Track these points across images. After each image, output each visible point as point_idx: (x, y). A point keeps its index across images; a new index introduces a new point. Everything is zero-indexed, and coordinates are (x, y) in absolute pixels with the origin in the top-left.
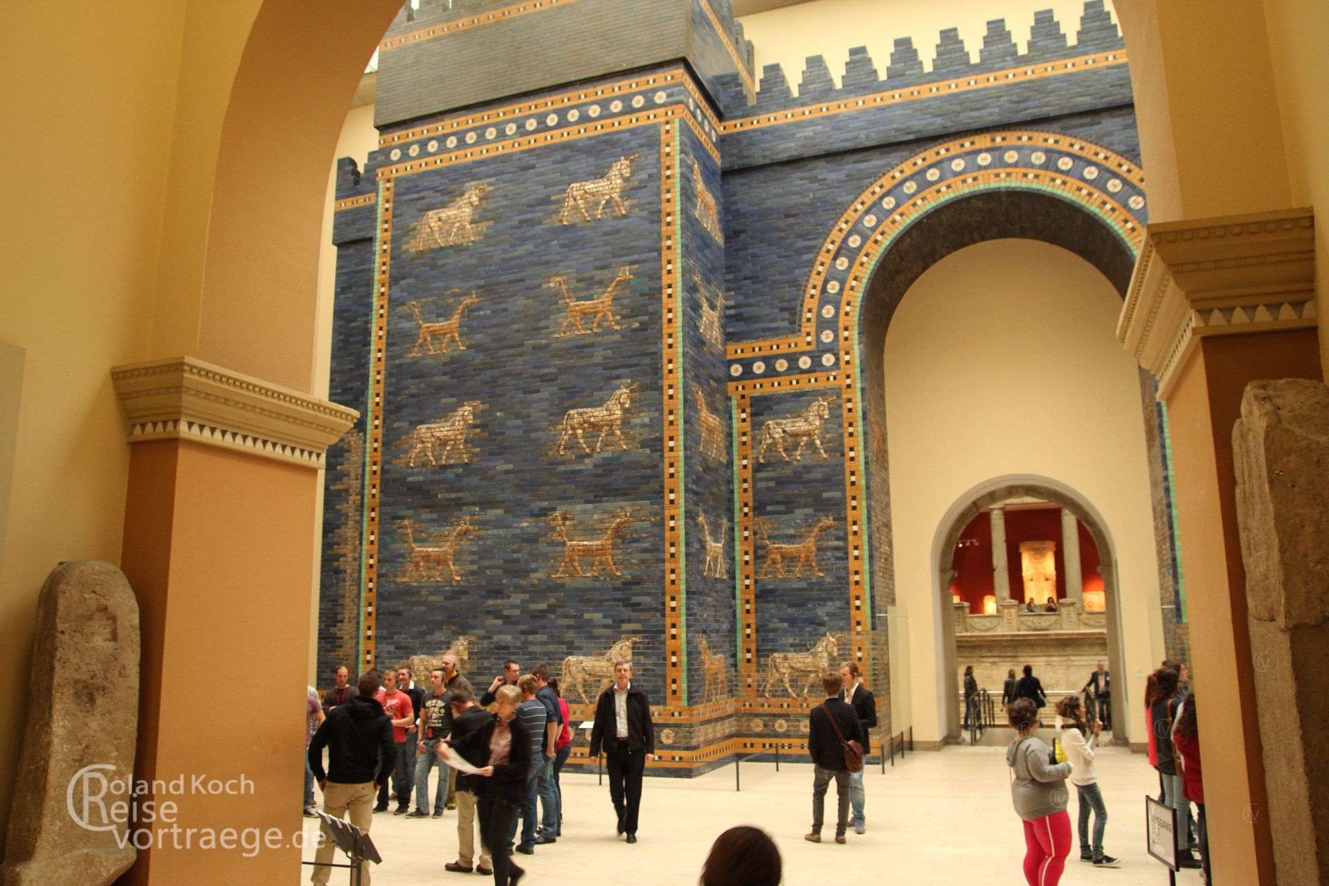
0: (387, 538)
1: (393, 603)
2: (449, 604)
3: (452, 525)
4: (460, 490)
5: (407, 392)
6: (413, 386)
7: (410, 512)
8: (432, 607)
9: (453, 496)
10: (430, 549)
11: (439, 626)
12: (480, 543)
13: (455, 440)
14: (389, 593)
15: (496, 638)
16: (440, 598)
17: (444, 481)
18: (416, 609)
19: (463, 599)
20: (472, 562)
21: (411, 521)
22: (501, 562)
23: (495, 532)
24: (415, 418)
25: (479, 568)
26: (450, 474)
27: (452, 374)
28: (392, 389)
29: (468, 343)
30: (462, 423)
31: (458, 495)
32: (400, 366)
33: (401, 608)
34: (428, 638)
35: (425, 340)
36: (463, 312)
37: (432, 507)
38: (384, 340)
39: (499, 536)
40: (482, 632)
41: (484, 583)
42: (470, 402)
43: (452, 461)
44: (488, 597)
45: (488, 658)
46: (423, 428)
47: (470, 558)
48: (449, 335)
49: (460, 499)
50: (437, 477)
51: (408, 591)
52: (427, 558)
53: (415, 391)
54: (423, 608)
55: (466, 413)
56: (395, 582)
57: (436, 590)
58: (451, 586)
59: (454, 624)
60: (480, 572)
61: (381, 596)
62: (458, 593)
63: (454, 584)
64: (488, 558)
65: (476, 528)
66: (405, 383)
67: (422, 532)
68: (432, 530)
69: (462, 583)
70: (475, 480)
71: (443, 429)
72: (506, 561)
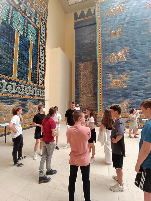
0: (105, 78)
1: (107, 92)
2: (123, 92)
3: (123, 75)
4: (125, 67)
5: (108, 46)
6: (109, 45)
7: (111, 72)
8: (118, 93)
9: (122, 68)
10: (117, 80)
11: (120, 97)
12: (131, 78)
13: (122, 56)
14: (106, 90)
15: (136, 100)
16: (121, 91)
17: (120, 65)
18: (113, 94)
19: (127, 91)
20: (129, 83)
21: (111, 74)
22: (137, 83)
23: (135, 76)
24: (110, 52)
25: (131, 84)
26: (121, 64)
27: (120, 42)
28: (104, 46)
29: (124, 35)
30: (124, 52)
31: (124, 68)
32: (106, 41)
33: (110, 93)
34: (117, 100)
35: (112, 35)
36: (122, 28)
37: (117, 71)
38: (101, 36)
39: (136, 77)
40: (132, 99)
41: (132, 87)
42: (126, 48)
43: (122, 61)
44: (134, 91)
45: (134, 104)
46: (113, 54)
47: (128, 82)
48: (119, 33)
49: (125, 69)
50: (118, 64)
51: (111, 90)
52: (116, 82)
53: (110, 46)
54: (115, 93)
55: (125, 50)
56: (107, 88)
57: (119, 89)
58: (123, 88)
59: (124, 97)
60: (131, 85)
61: (103, 91)
62: (125, 90)
63: (124, 88)
64: (133, 82)
65: (130, 75)
66: (107, 44)
67: (115, 76)
68: (117, 76)
69: (126, 88)
70: (129, 65)
71: (118, 54)
72: (138, 83)
